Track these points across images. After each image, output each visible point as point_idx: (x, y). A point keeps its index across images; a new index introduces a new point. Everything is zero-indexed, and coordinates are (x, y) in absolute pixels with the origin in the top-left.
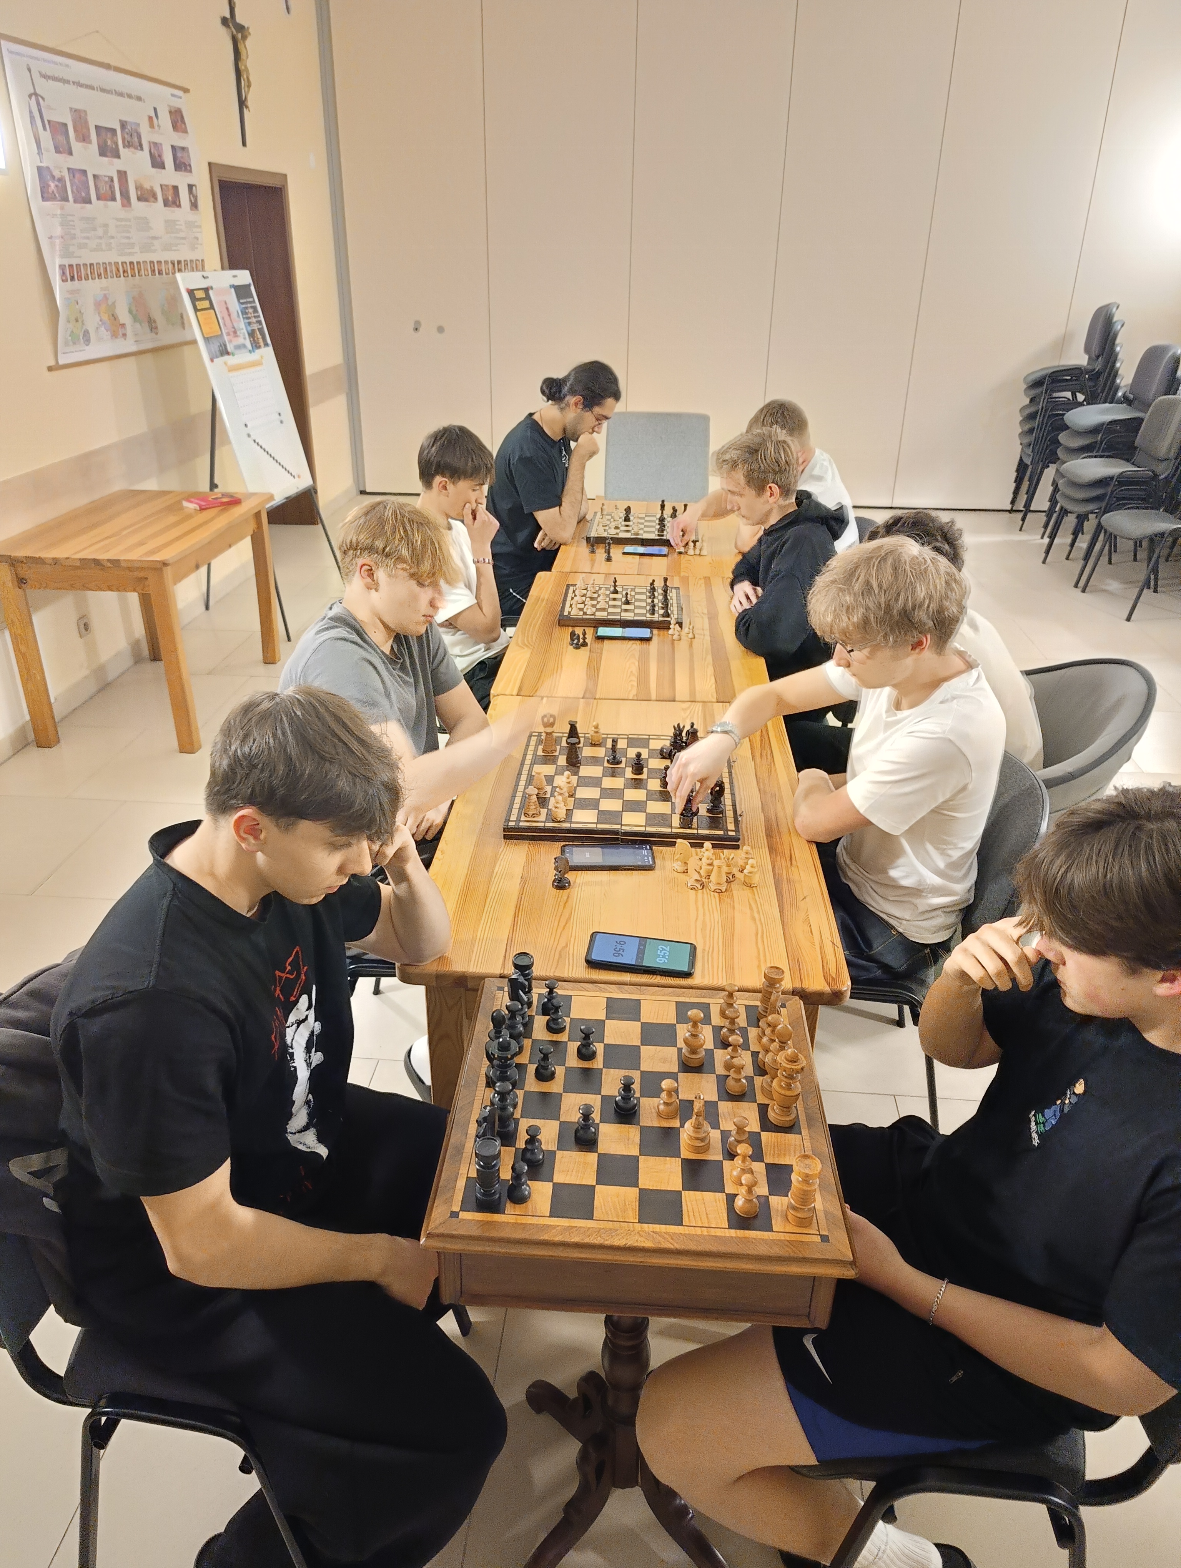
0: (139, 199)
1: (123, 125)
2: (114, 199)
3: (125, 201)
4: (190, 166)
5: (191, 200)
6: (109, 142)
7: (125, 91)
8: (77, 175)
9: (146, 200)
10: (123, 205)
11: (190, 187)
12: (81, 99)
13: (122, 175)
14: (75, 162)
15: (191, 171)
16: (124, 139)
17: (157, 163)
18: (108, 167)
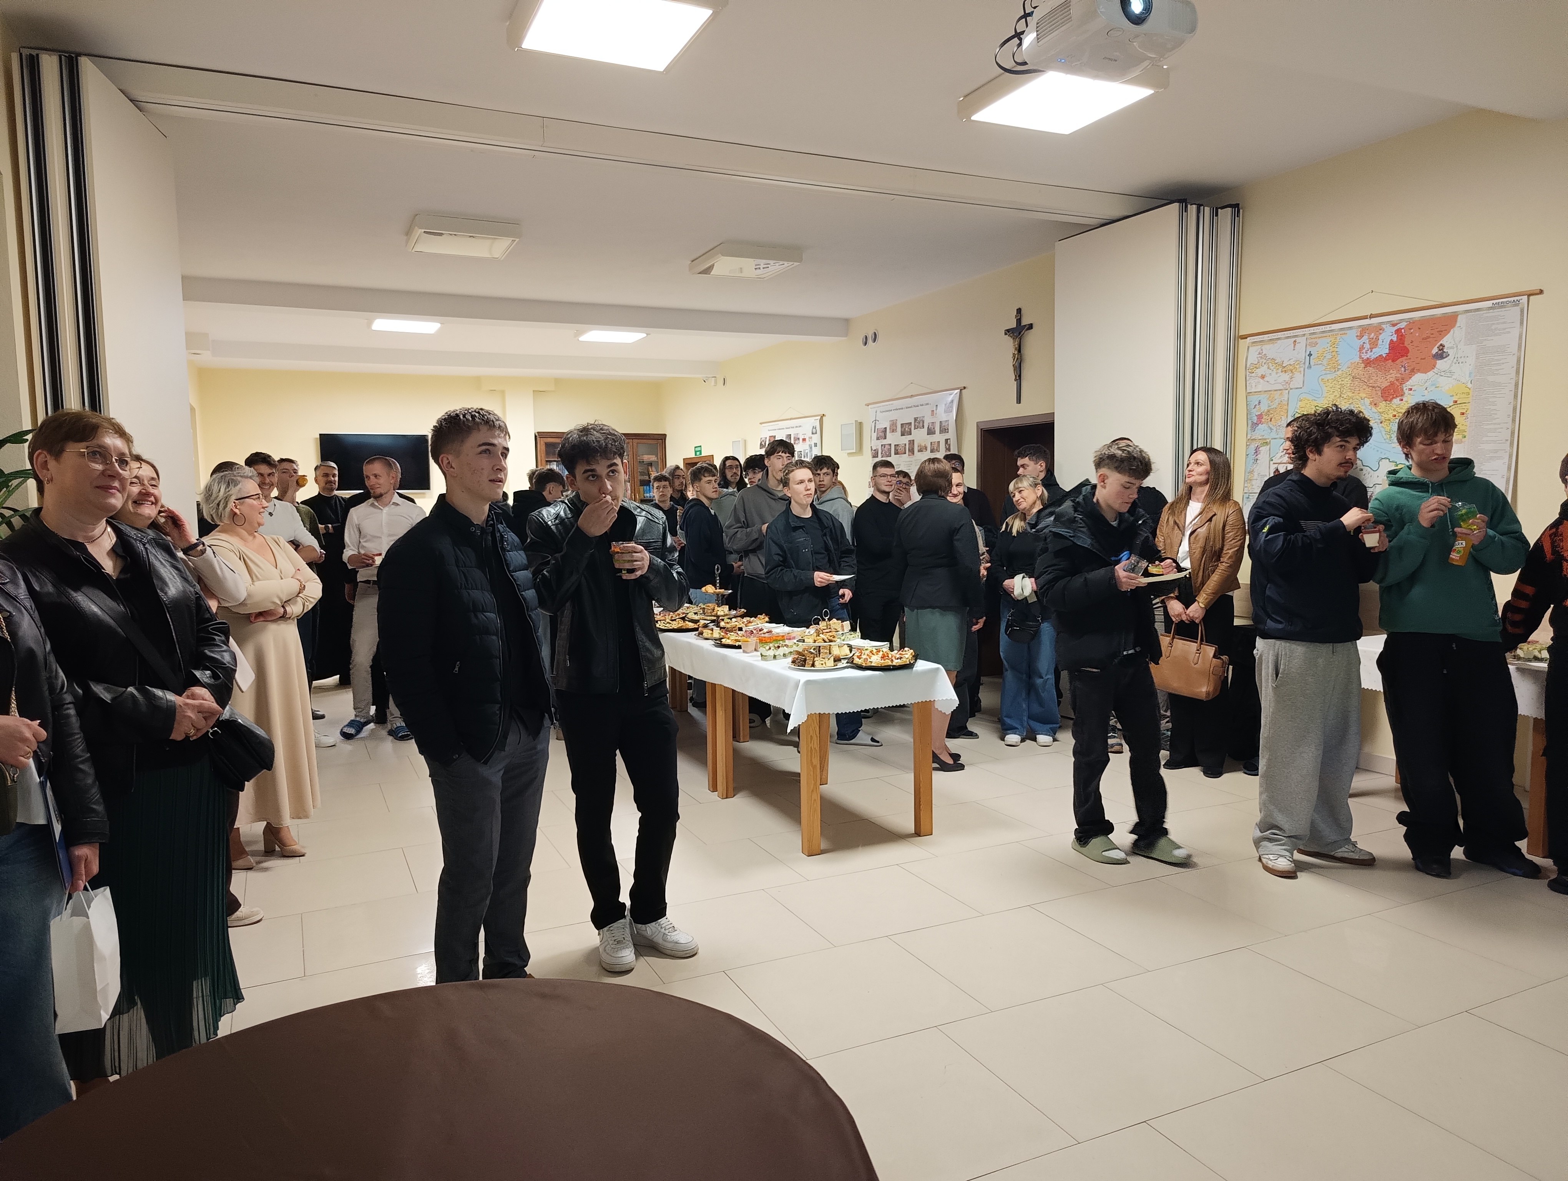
0: (919, 451)
1: (916, 419)
2: (905, 453)
3: (910, 453)
4: (948, 429)
5: (946, 447)
6: (907, 429)
7: (919, 404)
8: (886, 446)
9: (922, 451)
10: (909, 455)
11: (947, 440)
12: (893, 416)
13: (912, 442)
14: (885, 442)
15: (948, 432)
16: (915, 426)
17: (931, 432)
18: (905, 440)
